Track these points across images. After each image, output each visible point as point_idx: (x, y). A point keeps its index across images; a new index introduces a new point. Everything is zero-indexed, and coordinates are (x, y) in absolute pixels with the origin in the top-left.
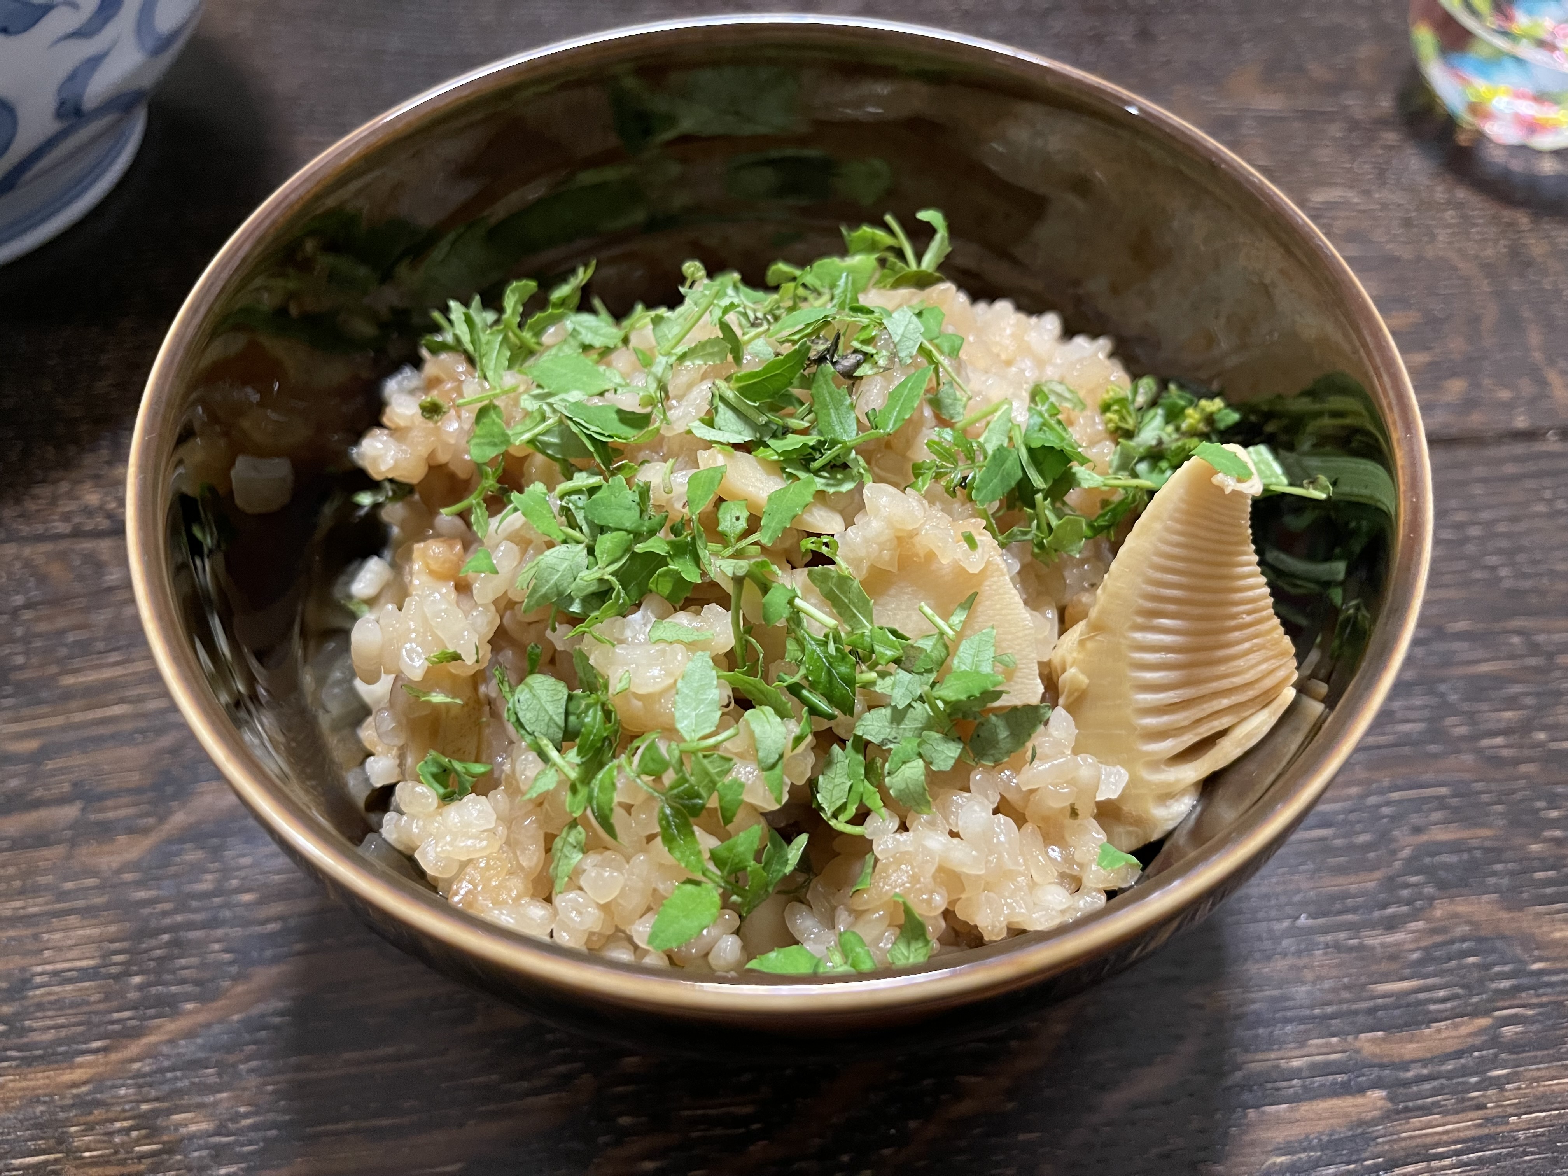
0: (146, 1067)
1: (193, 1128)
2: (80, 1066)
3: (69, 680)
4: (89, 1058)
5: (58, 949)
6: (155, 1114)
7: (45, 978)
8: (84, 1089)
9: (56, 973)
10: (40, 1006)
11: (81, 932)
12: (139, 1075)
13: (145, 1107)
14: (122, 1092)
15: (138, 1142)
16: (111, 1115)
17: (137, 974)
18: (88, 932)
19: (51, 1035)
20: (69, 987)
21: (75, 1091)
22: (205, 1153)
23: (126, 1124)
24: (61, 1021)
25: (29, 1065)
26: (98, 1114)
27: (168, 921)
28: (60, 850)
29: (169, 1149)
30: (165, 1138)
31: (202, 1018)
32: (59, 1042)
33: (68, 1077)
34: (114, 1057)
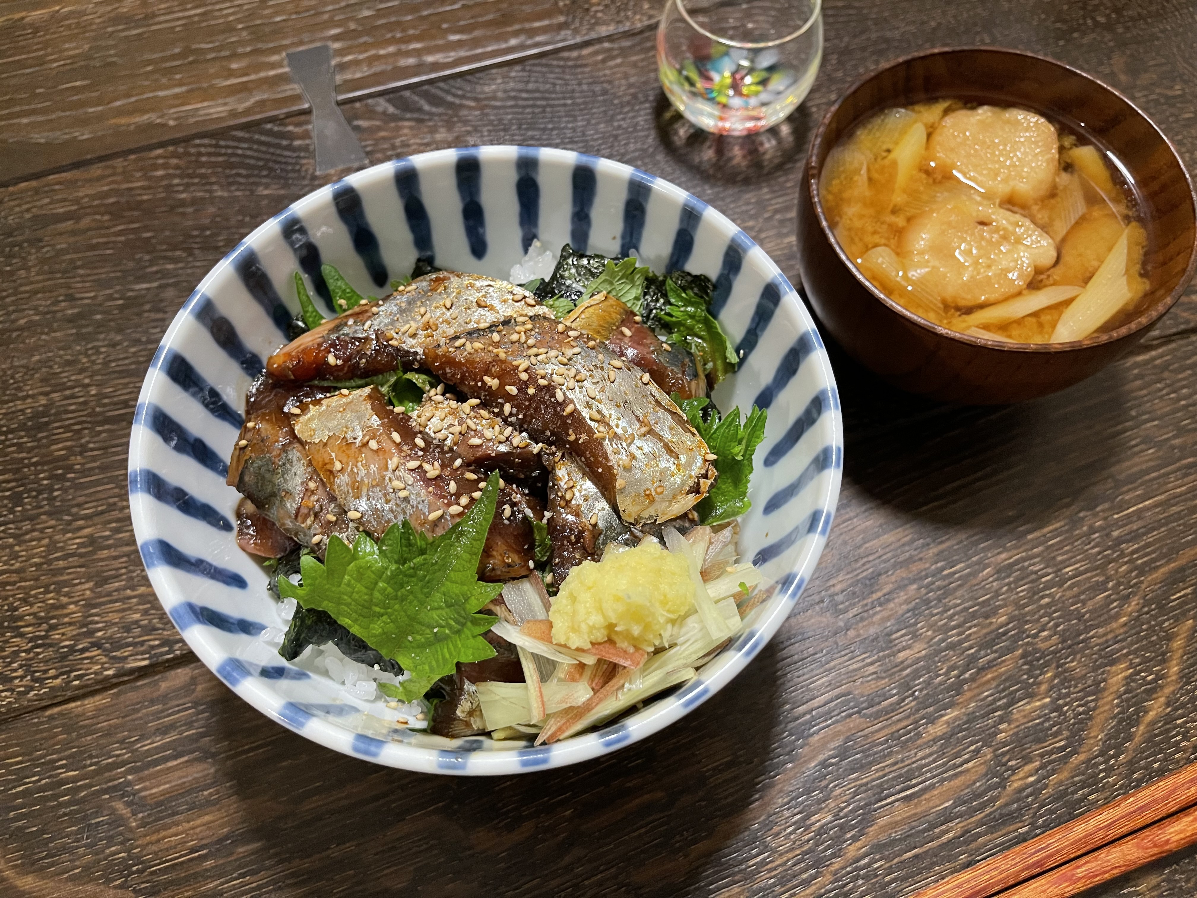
1: (823, 820)
6: (803, 819)
10: (716, 787)
15: (802, 835)
22: (835, 830)
23: (792, 828)
29: (818, 834)
30: (814, 829)
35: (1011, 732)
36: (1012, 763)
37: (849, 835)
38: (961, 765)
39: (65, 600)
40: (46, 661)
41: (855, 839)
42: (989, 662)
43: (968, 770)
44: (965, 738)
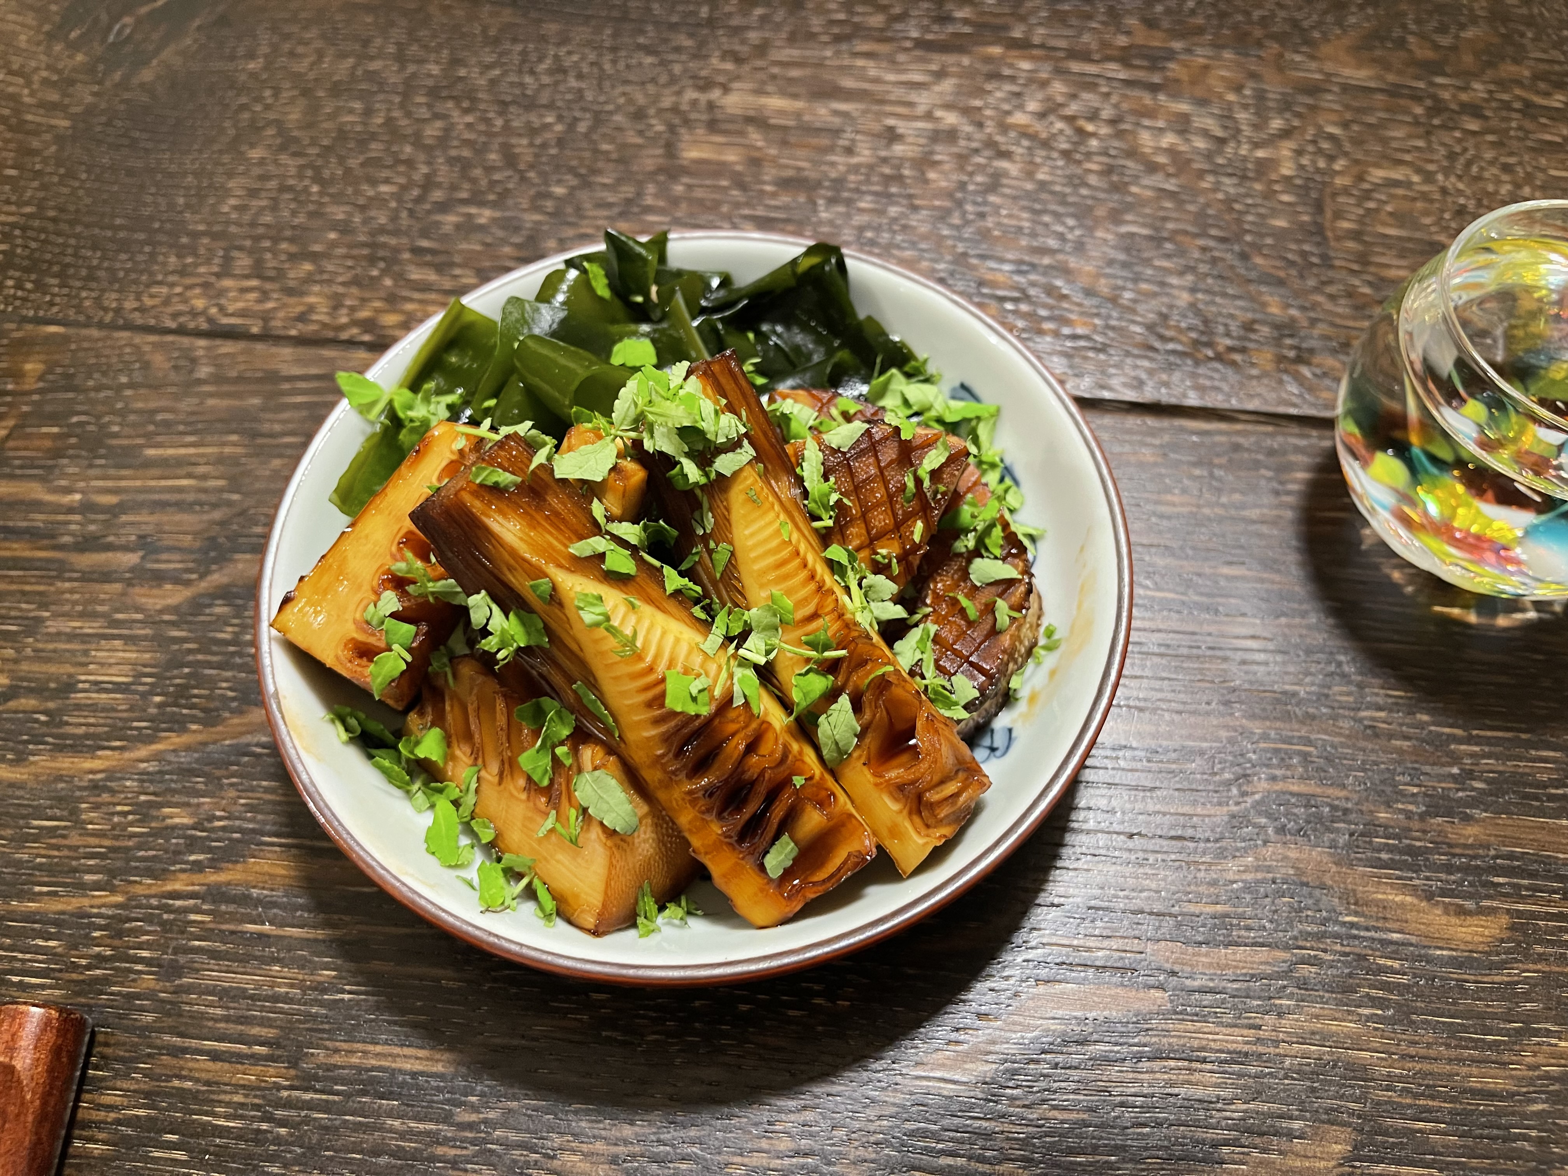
0: (152, 767)
1: (177, 820)
2: (100, 758)
3: (151, 452)
4: (108, 753)
5: (102, 665)
6: (150, 805)
7: (87, 686)
8: (99, 776)
9: (96, 683)
10: (78, 707)
11: (121, 654)
12: (144, 773)
13: (143, 798)
14: (128, 783)
15: (131, 824)
16: (115, 800)
17: (158, 695)
18: (128, 655)
19: (82, 730)
20: (104, 696)
21: (91, 776)
22: (181, 841)
23: (126, 808)
24: (92, 720)
25: (61, 751)
26: (106, 797)
27: (191, 658)
28: (118, 587)
29: (155, 833)
30: (153, 825)
31: (200, 738)
32: (87, 736)
33: (88, 764)
34: (127, 755)
37: (192, 858)
41: (198, 867)
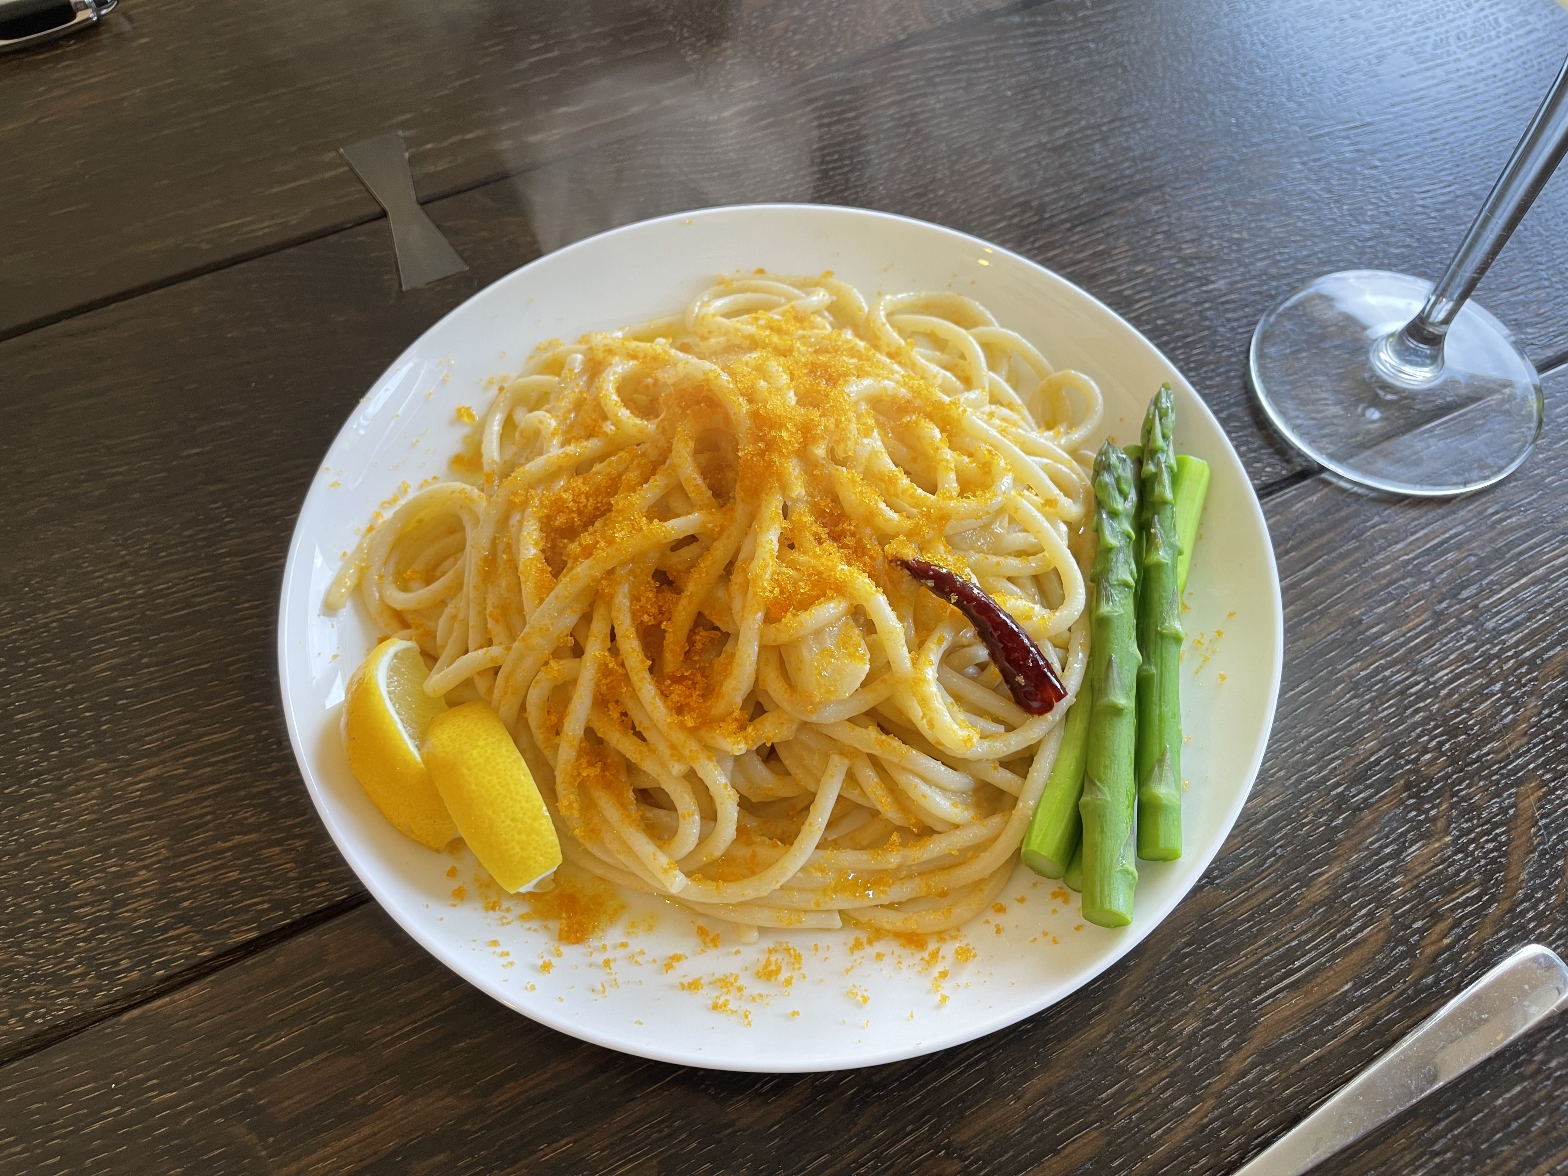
35: (1409, 885)
36: (1417, 925)
38: (1354, 934)
39: (133, 864)
40: (115, 950)
42: (1365, 800)
43: (1364, 940)
44: (1351, 901)
